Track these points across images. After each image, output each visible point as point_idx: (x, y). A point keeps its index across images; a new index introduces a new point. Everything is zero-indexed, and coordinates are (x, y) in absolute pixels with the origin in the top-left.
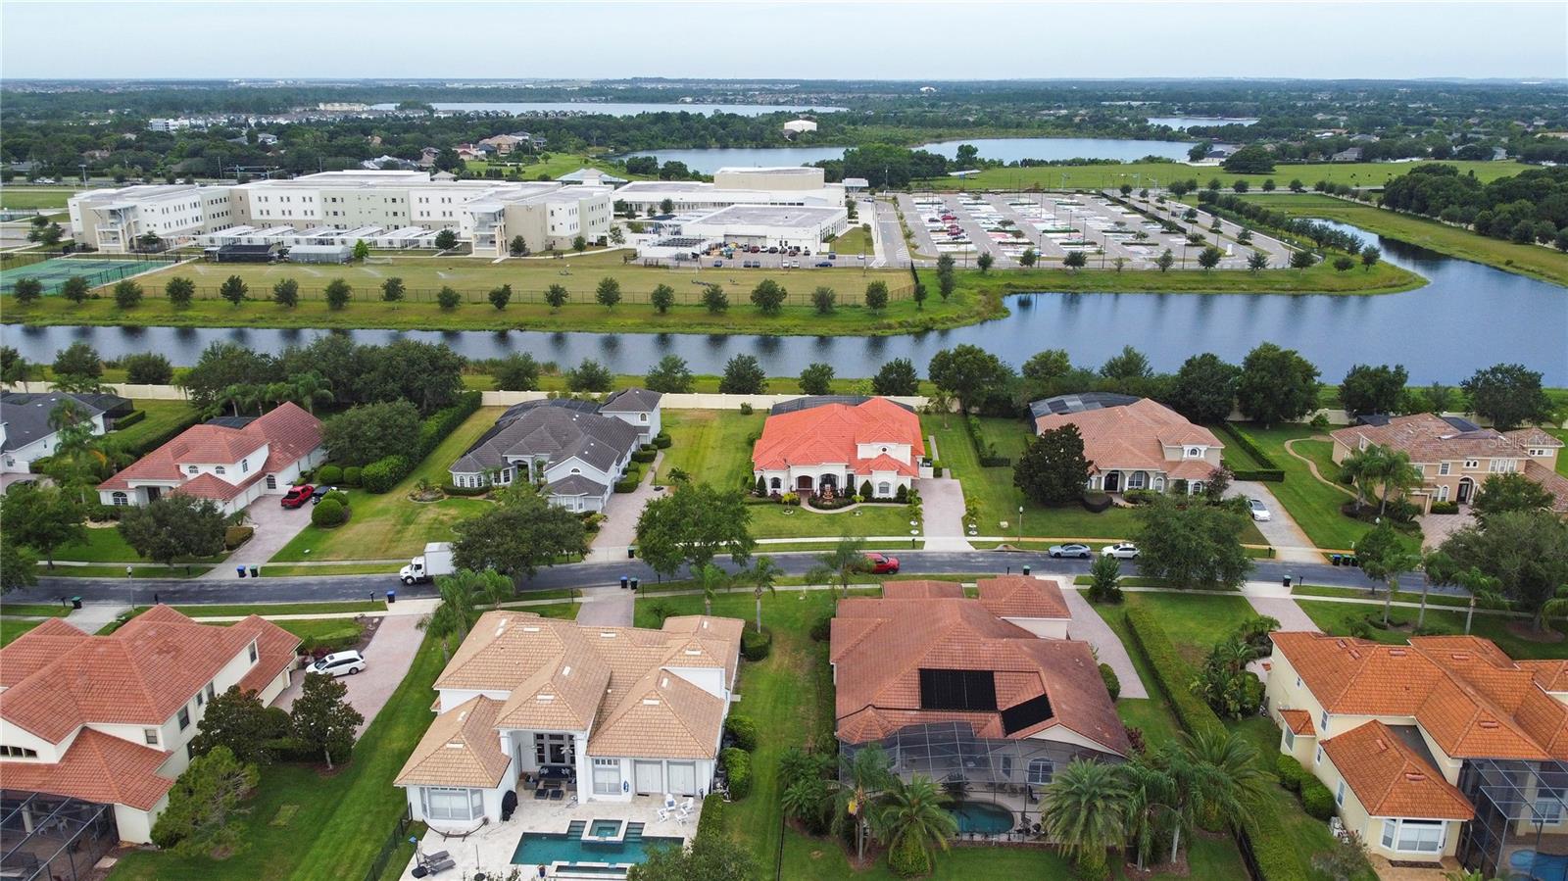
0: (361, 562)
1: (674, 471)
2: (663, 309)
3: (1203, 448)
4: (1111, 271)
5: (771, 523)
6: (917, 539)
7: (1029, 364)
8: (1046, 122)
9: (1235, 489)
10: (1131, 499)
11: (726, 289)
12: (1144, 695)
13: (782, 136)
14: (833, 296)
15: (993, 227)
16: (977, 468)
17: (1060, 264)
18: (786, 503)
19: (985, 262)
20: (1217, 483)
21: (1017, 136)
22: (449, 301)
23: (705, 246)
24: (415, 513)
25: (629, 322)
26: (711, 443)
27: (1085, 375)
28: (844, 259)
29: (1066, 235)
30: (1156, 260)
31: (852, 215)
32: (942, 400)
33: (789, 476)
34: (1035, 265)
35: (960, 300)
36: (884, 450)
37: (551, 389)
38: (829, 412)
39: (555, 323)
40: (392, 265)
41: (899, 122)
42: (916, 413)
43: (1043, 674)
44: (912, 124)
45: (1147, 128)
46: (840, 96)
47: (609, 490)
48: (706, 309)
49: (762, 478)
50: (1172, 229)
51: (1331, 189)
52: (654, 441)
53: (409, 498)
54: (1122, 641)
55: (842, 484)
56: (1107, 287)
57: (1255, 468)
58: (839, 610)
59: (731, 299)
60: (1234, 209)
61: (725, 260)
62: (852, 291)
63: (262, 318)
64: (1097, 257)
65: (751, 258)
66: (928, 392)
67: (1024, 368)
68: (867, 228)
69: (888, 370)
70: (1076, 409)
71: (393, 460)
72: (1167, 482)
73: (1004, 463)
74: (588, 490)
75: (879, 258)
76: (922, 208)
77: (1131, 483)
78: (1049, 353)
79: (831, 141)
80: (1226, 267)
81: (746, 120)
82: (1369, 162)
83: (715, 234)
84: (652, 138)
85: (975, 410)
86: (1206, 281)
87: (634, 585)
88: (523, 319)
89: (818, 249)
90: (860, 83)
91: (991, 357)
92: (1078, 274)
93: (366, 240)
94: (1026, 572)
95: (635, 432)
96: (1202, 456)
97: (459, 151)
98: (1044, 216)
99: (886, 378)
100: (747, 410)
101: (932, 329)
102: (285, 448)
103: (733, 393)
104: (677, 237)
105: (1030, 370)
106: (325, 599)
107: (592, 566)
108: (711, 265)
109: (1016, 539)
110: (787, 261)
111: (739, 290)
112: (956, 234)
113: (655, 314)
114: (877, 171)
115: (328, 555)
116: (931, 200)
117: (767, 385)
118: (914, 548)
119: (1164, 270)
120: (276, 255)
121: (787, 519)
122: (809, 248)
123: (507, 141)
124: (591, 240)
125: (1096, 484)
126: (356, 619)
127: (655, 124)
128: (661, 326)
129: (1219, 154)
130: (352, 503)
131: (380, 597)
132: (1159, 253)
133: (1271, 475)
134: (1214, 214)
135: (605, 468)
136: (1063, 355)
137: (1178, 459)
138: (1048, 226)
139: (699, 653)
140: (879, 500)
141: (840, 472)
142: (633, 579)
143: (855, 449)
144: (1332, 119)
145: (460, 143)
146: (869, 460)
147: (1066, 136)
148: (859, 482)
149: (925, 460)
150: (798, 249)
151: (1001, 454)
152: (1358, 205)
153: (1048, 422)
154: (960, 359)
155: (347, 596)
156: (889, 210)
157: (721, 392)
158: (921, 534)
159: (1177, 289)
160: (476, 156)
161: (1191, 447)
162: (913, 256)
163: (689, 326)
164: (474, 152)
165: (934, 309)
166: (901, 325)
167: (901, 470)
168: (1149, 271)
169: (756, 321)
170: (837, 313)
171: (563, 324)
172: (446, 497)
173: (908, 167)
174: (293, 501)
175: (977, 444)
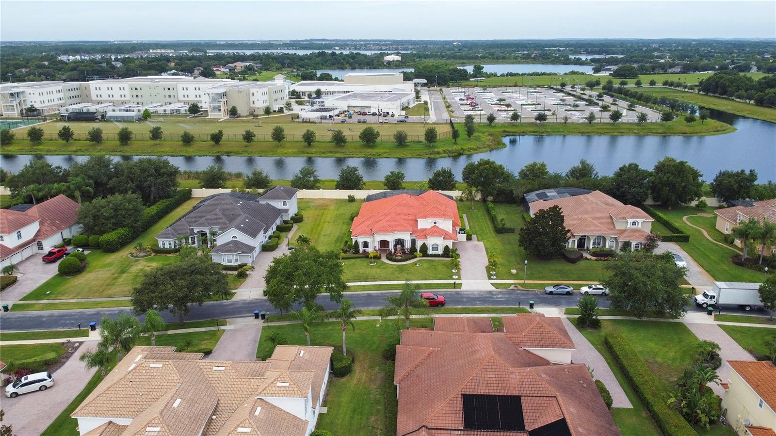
0: (83, 300)
1: (300, 237)
2: (309, 144)
3: (640, 221)
4: (561, 123)
5: (361, 271)
6: (457, 282)
7: (522, 171)
8: (517, 56)
9: (663, 248)
10: (594, 254)
11: (346, 133)
12: (629, 406)
13: (383, 63)
14: (406, 136)
15: (493, 103)
16: (493, 234)
17: (533, 121)
18: (371, 258)
19: (491, 119)
20: (650, 244)
21: (503, 63)
22: (187, 139)
23: (336, 112)
24: (129, 265)
25: (290, 151)
26: (328, 219)
27: (557, 177)
28: (413, 118)
29: (534, 106)
30: (586, 118)
31: (418, 97)
32: (471, 193)
33: (374, 241)
34: (519, 121)
35: (478, 139)
36: (435, 223)
37: (234, 187)
38: (401, 199)
39: (248, 152)
40: (163, 122)
41: (443, 57)
42: (455, 200)
43: (560, 399)
44: (449, 57)
45: (569, 59)
46: (413, 46)
47: (258, 249)
48: (334, 144)
49: (356, 242)
50: (590, 103)
51: (671, 84)
52: (292, 218)
53: (129, 255)
54: (606, 359)
55: (408, 245)
56: (560, 132)
57: (669, 234)
58: (403, 339)
59: (348, 139)
60: (624, 94)
61: (347, 119)
62: (417, 133)
63: (80, 150)
64: (552, 117)
65: (362, 118)
66: (461, 189)
67: (520, 173)
68: (426, 103)
69: (437, 175)
70: (553, 198)
71: (121, 231)
72: (617, 242)
73: (511, 231)
74: (240, 250)
75: (432, 117)
76: (455, 94)
77: (594, 244)
78: (535, 164)
79: (408, 66)
80: (624, 121)
81: (365, 56)
82: (686, 73)
83: (343, 105)
84: (316, 64)
85: (490, 198)
86: (613, 129)
87: (263, 317)
88: (229, 150)
89: (399, 114)
90: (423, 41)
91: (500, 166)
92: (543, 125)
93: (152, 110)
94: (531, 306)
95: (279, 212)
96: (640, 226)
97: (215, 69)
98: (521, 98)
99: (436, 180)
100: (351, 199)
101: (462, 154)
102: (53, 224)
103: (344, 189)
104: (322, 107)
105: (523, 174)
106: (49, 328)
107: (237, 302)
108: (339, 122)
109: (522, 282)
110: (381, 119)
111: (352, 133)
112: (474, 106)
113: (305, 147)
114: (431, 77)
115: (62, 295)
116: (460, 90)
117: (364, 184)
118: (455, 288)
119: (590, 123)
120: (100, 117)
121: (372, 269)
122: (394, 113)
123: (240, 65)
124: (275, 110)
125: (572, 244)
126: (63, 344)
127: (318, 57)
128: (308, 153)
129: (609, 70)
130: (89, 259)
131: (85, 326)
132: (587, 114)
133: (681, 238)
134: (612, 96)
135: (254, 235)
136: (543, 165)
137: (623, 228)
138: (524, 102)
139: (287, 384)
140: (432, 256)
141: (407, 237)
142: (263, 313)
143: (416, 223)
144: (663, 55)
145: (215, 66)
146: (425, 230)
147: (528, 63)
148: (419, 244)
149: (461, 230)
150: (388, 113)
151: (508, 225)
152: (687, 92)
153: (536, 206)
154: (481, 168)
155: (64, 325)
156: (438, 96)
157: (336, 188)
158: (459, 278)
159: (598, 133)
160: (224, 72)
161: (632, 221)
162: (451, 116)
163: (324, 153)
164: (222, 70)
165: (463, 143)
166: (445, 152)
167: (446, 236)
168: (582, 124)
169: (362, 150)
170: (408, 146)
171: (252, 152)
172: (153, 254)
173: (449, 75)
174: (50, 258)
175: (493, 219)
